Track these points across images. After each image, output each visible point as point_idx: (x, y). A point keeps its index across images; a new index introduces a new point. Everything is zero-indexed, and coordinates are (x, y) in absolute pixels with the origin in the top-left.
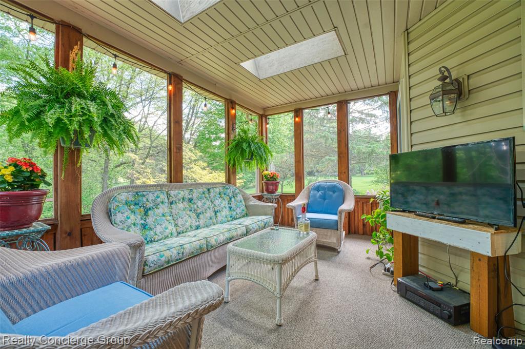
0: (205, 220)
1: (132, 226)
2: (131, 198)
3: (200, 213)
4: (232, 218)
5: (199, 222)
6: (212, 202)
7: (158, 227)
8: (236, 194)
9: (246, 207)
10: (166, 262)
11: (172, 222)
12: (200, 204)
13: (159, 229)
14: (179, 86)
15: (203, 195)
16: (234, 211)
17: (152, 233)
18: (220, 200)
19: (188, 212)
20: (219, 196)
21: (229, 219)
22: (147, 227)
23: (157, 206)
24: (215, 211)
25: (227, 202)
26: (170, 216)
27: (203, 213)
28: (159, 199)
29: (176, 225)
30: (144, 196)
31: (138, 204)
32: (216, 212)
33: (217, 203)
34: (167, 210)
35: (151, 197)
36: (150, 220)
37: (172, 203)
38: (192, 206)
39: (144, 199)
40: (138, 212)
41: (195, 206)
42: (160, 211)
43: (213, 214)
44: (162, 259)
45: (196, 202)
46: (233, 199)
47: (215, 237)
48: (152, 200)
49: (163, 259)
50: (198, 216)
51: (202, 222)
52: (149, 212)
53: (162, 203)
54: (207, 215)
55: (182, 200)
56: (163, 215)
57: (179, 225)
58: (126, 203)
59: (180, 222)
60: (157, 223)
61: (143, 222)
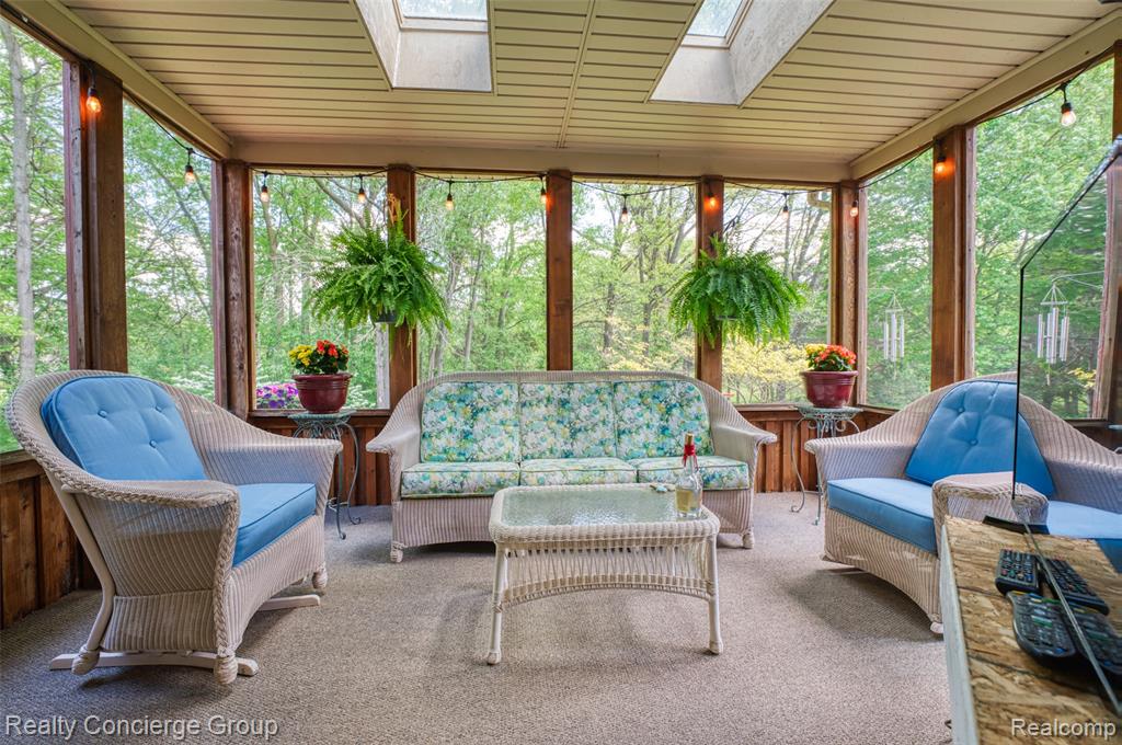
0: (587, 444)
1: (447, 431)
2: (454, 391)
3: (580, 430)
4: (661, 452)
5: (572, 444)
6: (617, 412)
7: (489, 440)
8: (689, 401)
9: (710, 432)
10: (431, 489)
11: (517, 437)
12: (584, 411)
13: (488, 443)
14: (563, 191)
15: (597, 396)
16: (673, 436)
17: (476, 447)
18: (638, 409)
19: (554, 425)
20: (640, 400)
21: (654, 452)
22: (471, 437)
23: (495, 406)
24: (619, 430)
25: (657, 416)
26: (516, 425)
27: (586, 430)
28: (500, 397)
29: (523, 443)
30: (476, 389)
31: (464, 401)
32: (620, 433)
33: (627, 414)
34: (510, 415)
35: (487, 391)
36: (478, 428)
37: (524, 405)
38: (565, 414)
39: (475, 394)
40: (462, 412)
41: (573, 415)
42: (497, 415)
43: (611, 436)
44: (425, 482)
45: (575, 406)
46: (675, 411)
47: (541, 475)
48: (488, 397)
49: (427, 483)
50: (573, 435)
51: (578, 447)
52: (480, 414)
53: (506, 402)
54: (594, 435)
55: (545, 401)
56: (502, 423)
57: (528, 443)
58: (446, 398)
59: (530, 438)
60: (488, 433)
61: (467, 428)
